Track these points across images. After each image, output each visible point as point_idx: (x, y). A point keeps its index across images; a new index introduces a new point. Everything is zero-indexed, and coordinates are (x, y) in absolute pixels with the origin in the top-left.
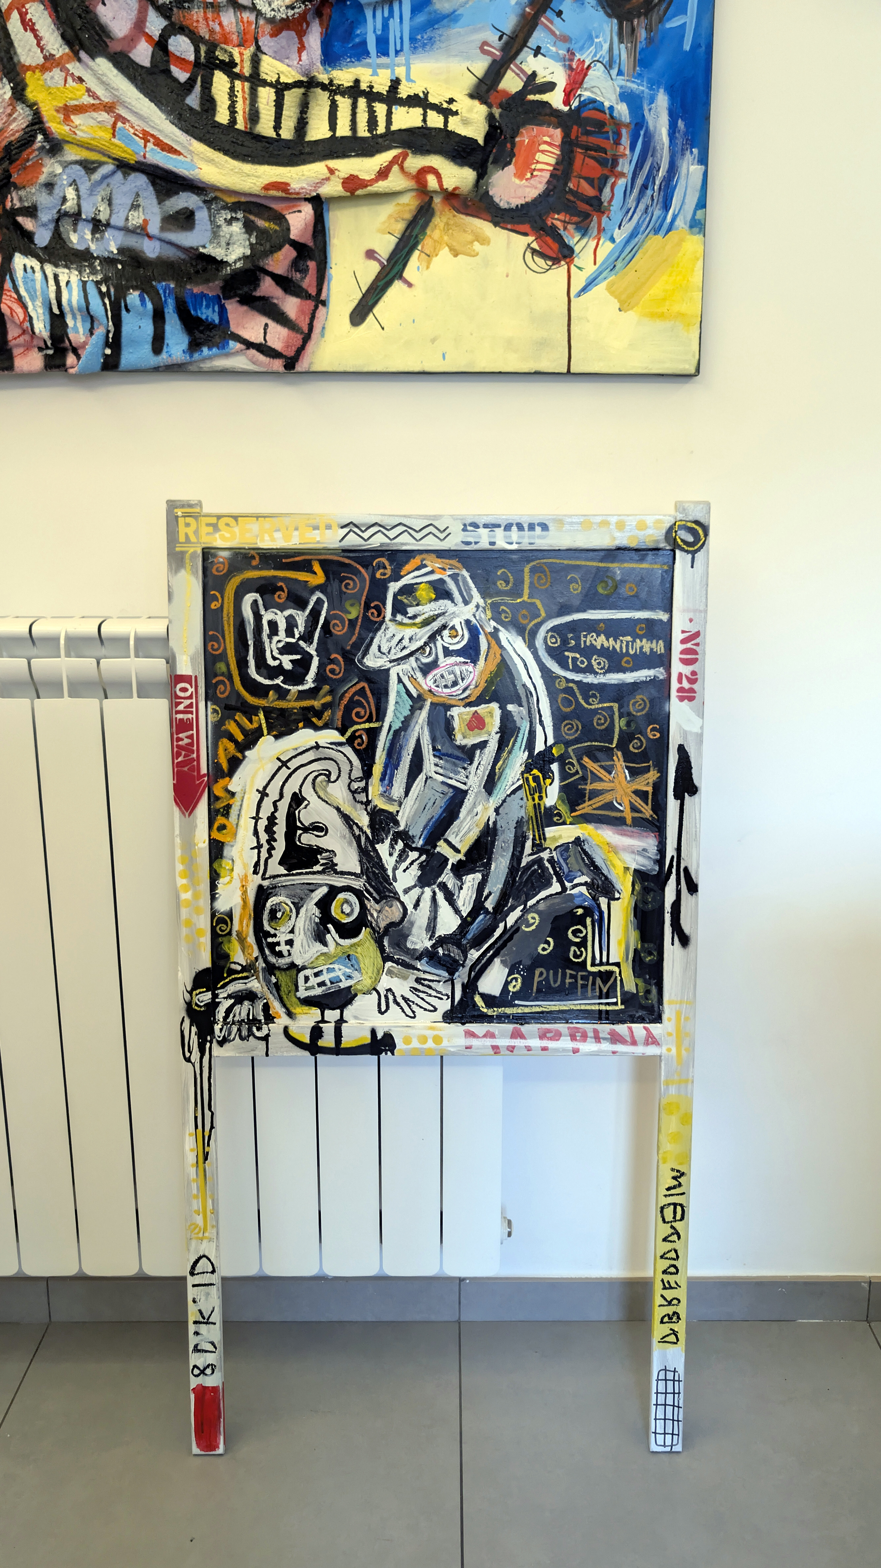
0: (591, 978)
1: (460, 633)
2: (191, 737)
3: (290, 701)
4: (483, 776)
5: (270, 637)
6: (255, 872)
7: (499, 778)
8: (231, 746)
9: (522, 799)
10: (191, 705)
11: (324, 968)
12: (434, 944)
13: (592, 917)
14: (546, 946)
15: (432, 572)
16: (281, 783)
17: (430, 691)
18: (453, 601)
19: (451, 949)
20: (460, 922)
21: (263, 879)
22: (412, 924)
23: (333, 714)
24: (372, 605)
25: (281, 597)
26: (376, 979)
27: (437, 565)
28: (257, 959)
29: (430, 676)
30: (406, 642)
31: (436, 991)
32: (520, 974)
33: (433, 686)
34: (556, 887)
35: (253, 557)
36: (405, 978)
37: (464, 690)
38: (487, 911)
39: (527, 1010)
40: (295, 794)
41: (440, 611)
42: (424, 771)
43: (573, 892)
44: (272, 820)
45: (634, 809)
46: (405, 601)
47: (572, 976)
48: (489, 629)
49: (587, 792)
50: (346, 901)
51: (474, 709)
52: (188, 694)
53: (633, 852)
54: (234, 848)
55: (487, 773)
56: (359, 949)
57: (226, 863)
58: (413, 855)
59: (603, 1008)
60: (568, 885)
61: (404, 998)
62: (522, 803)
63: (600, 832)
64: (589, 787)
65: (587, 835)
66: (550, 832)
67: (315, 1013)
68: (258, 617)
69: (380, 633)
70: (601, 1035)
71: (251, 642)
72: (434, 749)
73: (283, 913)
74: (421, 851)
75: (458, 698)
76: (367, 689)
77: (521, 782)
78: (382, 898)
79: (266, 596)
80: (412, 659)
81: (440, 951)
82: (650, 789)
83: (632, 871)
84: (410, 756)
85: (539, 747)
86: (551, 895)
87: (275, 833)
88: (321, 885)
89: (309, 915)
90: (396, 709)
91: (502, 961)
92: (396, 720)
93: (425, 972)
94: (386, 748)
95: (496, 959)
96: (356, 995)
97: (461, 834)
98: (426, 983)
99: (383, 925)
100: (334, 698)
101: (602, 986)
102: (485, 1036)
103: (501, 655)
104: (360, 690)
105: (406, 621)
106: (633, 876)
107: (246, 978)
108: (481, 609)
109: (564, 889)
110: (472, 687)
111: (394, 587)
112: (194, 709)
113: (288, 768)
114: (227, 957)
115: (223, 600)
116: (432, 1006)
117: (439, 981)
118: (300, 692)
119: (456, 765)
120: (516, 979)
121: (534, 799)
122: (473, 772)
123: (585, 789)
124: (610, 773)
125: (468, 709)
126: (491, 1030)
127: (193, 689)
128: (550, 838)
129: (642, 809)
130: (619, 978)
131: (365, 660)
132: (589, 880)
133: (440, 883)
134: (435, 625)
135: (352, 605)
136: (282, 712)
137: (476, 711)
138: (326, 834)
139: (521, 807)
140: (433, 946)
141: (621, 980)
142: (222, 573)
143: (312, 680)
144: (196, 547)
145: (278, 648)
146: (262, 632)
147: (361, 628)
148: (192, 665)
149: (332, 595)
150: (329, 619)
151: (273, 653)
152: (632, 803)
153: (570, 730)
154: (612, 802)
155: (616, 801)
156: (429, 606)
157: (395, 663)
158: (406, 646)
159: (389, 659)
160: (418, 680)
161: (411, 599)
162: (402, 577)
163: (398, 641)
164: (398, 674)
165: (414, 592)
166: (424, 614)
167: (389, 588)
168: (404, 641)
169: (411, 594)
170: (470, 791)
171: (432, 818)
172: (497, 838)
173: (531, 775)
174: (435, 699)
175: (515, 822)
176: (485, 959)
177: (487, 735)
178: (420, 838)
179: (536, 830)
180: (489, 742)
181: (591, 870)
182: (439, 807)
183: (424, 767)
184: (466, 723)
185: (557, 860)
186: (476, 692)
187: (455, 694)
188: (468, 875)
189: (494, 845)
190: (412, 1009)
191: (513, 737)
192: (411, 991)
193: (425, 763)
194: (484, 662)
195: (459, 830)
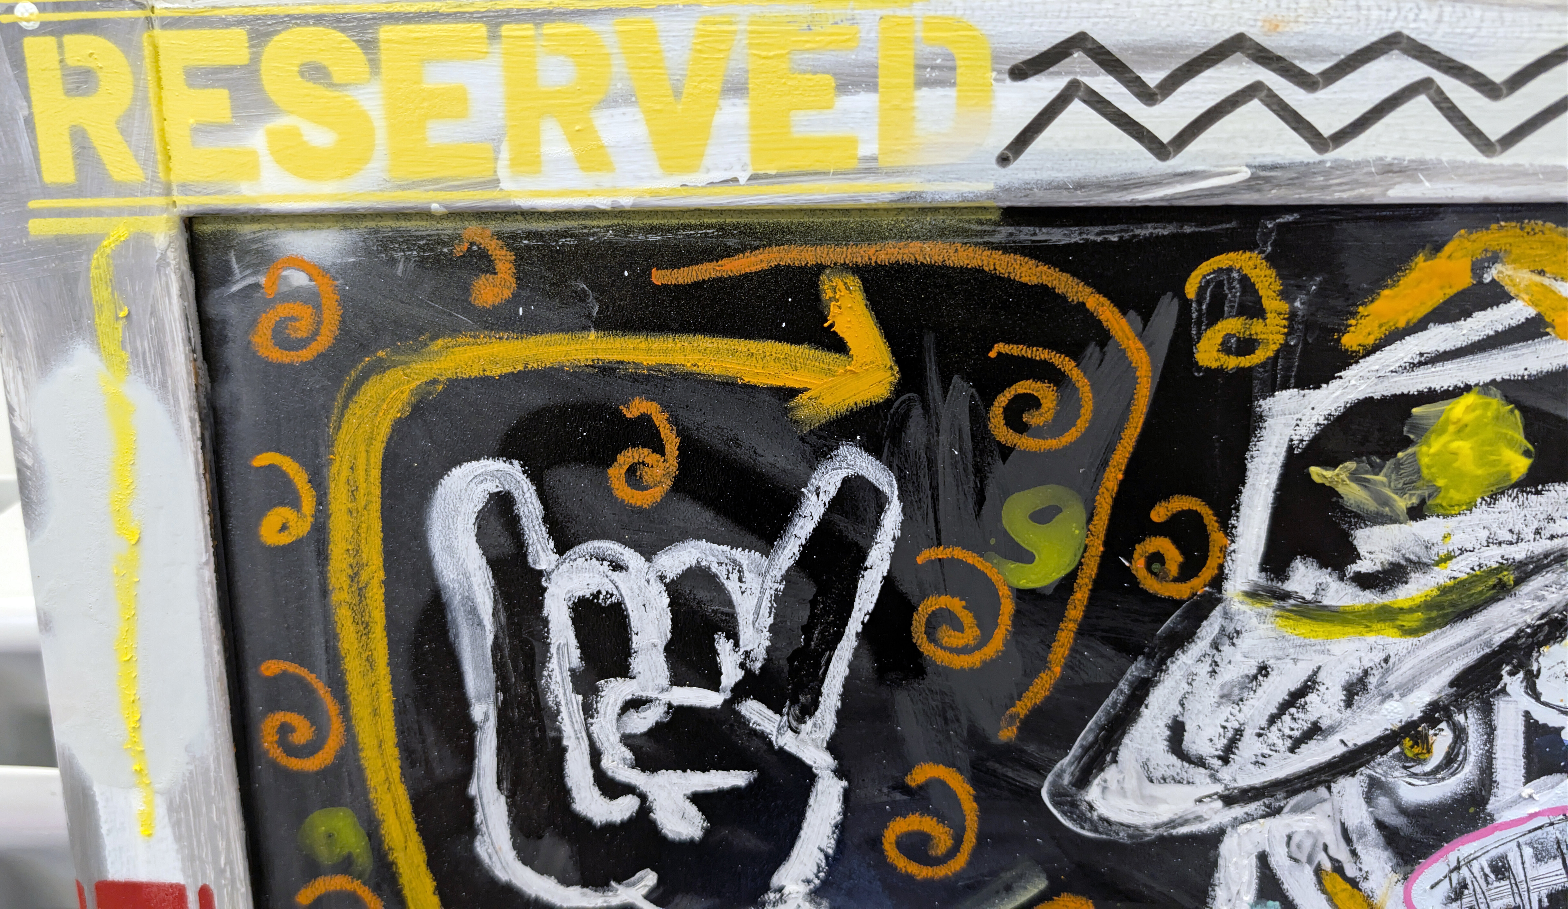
5: (586, 686)
15: (1530, 330)
24: (1159, 514)
25: (642, 477)
29: (1434, 869)
30: (1323, 704)
35: (480, 262)
41: (1542, 546)
46: (1351, 491)
68: (519, 584)
71: (483, 713)
80: (1350, 786)
105: (1345, 596)
111: (1296, 415)
115: (322, 499)
131: (1093, 794)
135: (1043, 516)
142: (306, 355)
143: (804, 889)
144: (143, 211)
145: (628, 740)
146: (545, 659)
147: (1084, 631)
148: (178, 838)
149: (931, 463)
150: (907, 586)
151: (606, 763)
156: (1482, 515)
157: (1253, 807)
158: (1324, 724)
159: (1219, 788)
160: (1364, 885)
161: (1380, 478)
162: (1348, 359)
163: (1282, 695)
164: (1263, 858)
165: (1407, 443)
166: (1449, 557)
167: (1261, 418)
168: (1311, 698)
169: (1387, 453)
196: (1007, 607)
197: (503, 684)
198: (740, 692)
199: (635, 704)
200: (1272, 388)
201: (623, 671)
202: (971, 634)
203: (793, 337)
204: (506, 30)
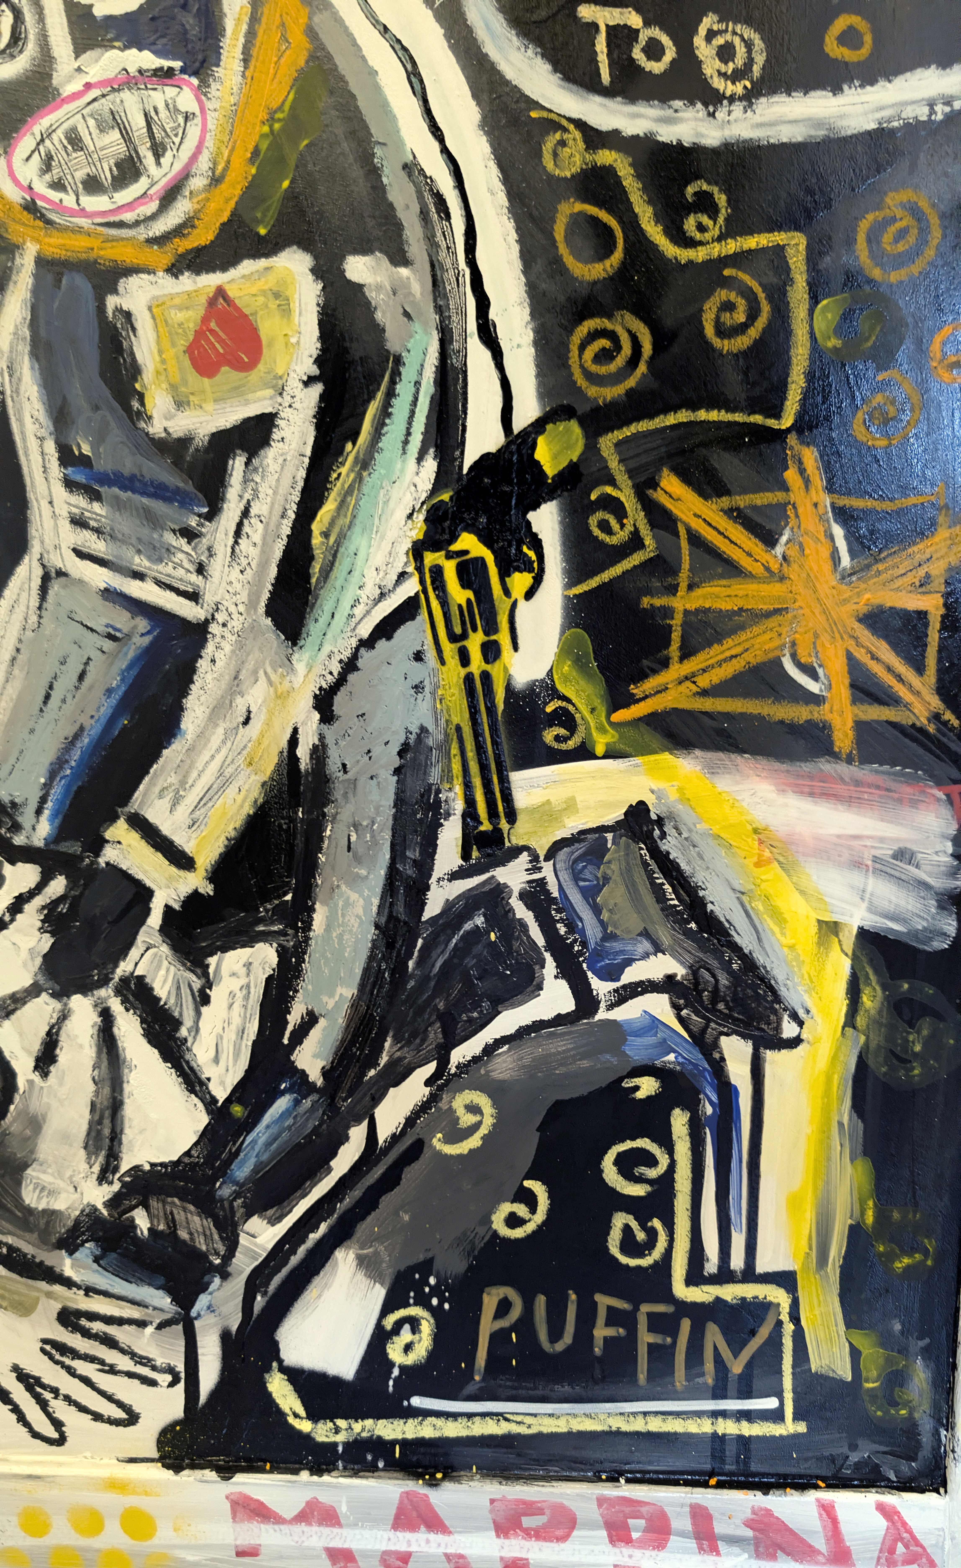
0: (686, 1325)
4: (263, 565)
7: (326, 572)
9: (418, 657)
12: (117, 1196)
13: (692, 1105)
14: (521, 1210)
17: (31, 207)
19: (180, 1216)
20: (203, 1119)
22: (36, 1124)
29: (25, 142)
31: (133, 1355)
32: (427, 1306)
33: (41, 187)
36: (24, 1309)
37: (169, 197)
38: (301, 1084)
39: (452, 1430)
42: (35, 548)
43: (622, 1013)
45: (864, 688)
47: (614, 1317)
49: (677, 622)
51: (211, 281)
53: (857, 864)
55: (277, 554)
59: (728, 1427)
60: (601, 988)
62: (418, 672)
63: (725, 784)
64: (682, 602)
65: (673, 795)
70: (719, 1528)
72: (67, 456)
75: (142, 233)
77: (411, 587)
81: (142, 1221)
82: (931, 604)
83: (849, 938)
85: (482, 437)
86: (538, 1026)
91: (361, 1261)
93: (89, 1290)
95: (340, 1254)
97: (191, 798)
98: (97, 1327)
101: (726, 1352)
102: (303, 1517)
103: (310, 30)
106: (855, 958)
110: (197, 183)
116: (120, 1404)
117: (141, 1324)
119: (153, 521)
120: (414, 1323)
121: (464, 658)
122: (223, 548)
123: (668, 612)
124: (770, 540)
125: (187, 282)
126: (325, 1498)
128: (532, 811)
129: (901, 691)
130: (790, 1327)
132: (680, 971)
133: (125, 981)
137: (220, 292)
139: (418, 688)
140: (113, 1203)
141: (800, 1334)
152: (853, 664)
153: (604, 356)
154: (777, 663)
155: (794, 657)
170: (214, 628)
171: (77, 736)
172: (329, 810)
173: (449, 556)
174: (52, 241)
175: (395, 748)
176: (302, 1251)
177: (270, 392)
178: (39, 812)
179: (477, 782)
180: (279, 422)
181: (688, 933)
182: (99, 692)
183: (33, 532)
184: (183, 343)
185: (555, 894)
186: (212, 205)
187: (129, 217)
188: (225, 949)
189: (321, 839)
190: (49, 1415)
191: (371, 397)
192: (43, 1350)
193: (34, 514)
194: (238, 66)
195: (183, 783)
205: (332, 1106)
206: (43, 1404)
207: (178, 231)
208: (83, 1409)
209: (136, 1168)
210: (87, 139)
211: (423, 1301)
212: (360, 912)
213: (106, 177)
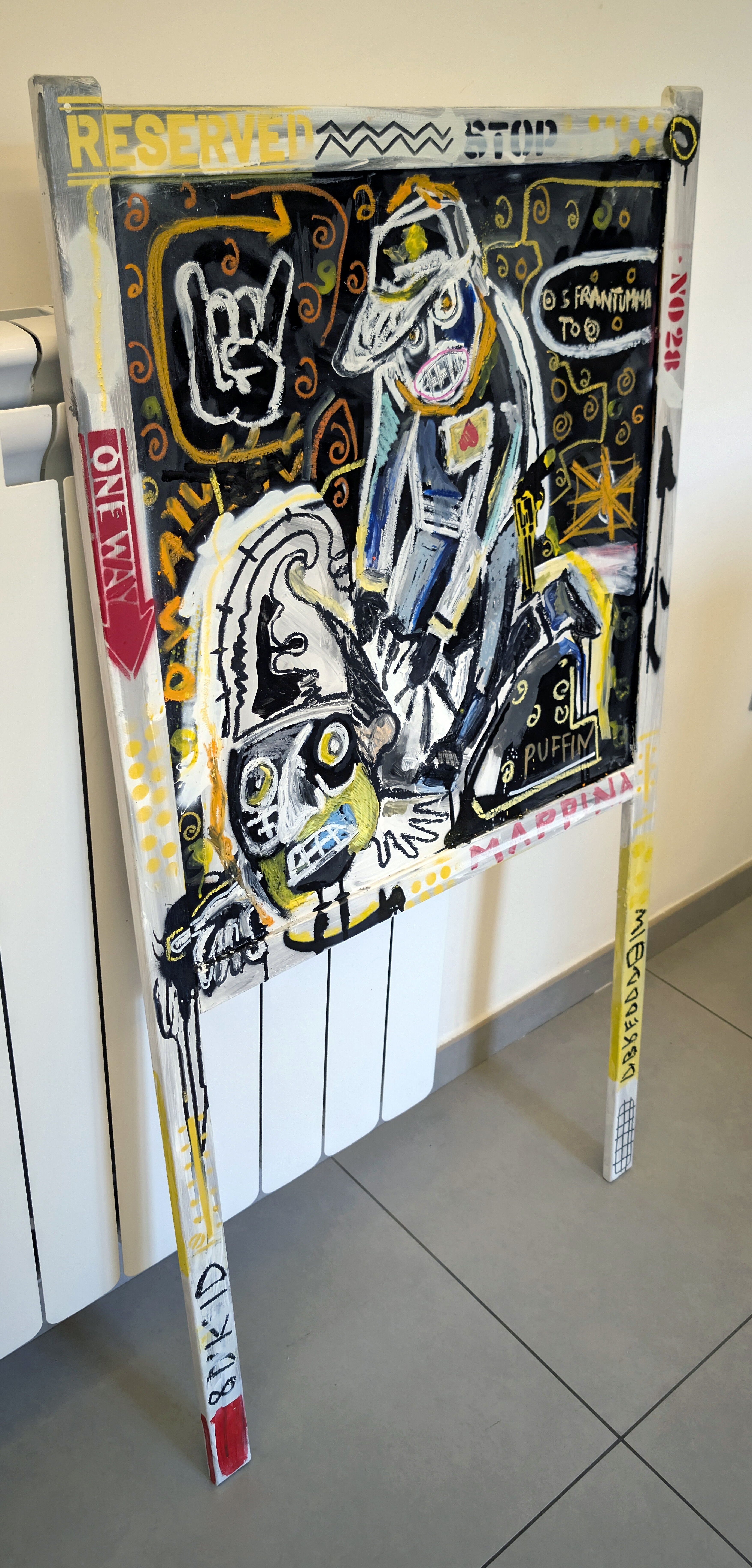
0: (573, 737)
1: (454, 302)
2: (124, 541)
3: (250, 448)
4: (475, 514)
5: (218, 341)
6: (225, 734)
7: (490, 513)
8: (176, 542)
9: (513, 535)
10: (118, 485)
11: (315, 835)
12: (429, 756)
13: (574, 664)
14: (534, 716)
15: (423, 206)
16: (247, 587)
17: (420, 398)
18: (447, 253)
19: (446, 756)
20: (452, 718)
21: (236, 740)
22: (405, 739)
23: (306, 458)
24: (352, 267)
25: (230, 265)
26: (373, 825)
27: (431, 194)
28: (236, 856)
29: (420, 375)
30: (392, 325)
31: (435, 814)
33: (423, 391)
34: (543, 640)
35: (187, 193)
36: (402, 811)
37: (456, 390)
38: (479, 695)
39: (520, 799)
40: (265, 598)
41: (432, 269)
42: (413, 523)
43: (558, 640)
44: (239, 647)
45: (618, 519)
46: (392, 256)
47: (556, 742)
48: (485, 293)
49: (575, 508)
50: (335, 736)
51: (467, 417)
52: (112, 465)
53: (614, 574)
54: (195, 707)
55: (479, 509)
56: (352, 795)
57: (187, 733)
58: (404, 646)
59: (584, 767)
60: (554, 634)
61: (405, 837)
62: (513, 540)
63: (585, 557)
64: (576, 502)
65: (573, 564)
66: (540, 571)
67: (312, 898)
68: (199, 306)
69: (361, 314)
70: (587, 798)
71: (191, 354)
72: (425, 487)
73: (263, 779)
74: (411, 638)
75: (449, 403)
76: (347, 410)
77: (513, 512)
78: (372, 718)
79: (210, 266)
80: (399, 351)
81: (436, 762)
82: (631, 490)
83: (611, 598)
84: (398, 505)
85: (532, 458)
86: (538, 652)
87: (244, 665)
88: (303, 725)
89: (293, 771)
90: (381, 435)
91: (494, 751)
92: (382, 453)
93: (421, 795)
94: (371, 499)
95: (489, 751)
96: (354, 855)
97: (452, 602)
98: (425, 808)
99: (375, 752)
100: (306, 432)
101: (582, 743)
102: (488, 847)
103: (496, 330)
104: (338, 412)
105: (393, 289)
106: (613, 603)
107: (226, 888)
108: (477, 261)
109: (550, 639)
110: (465, 384)
111: (379, 233)
112: (125, 491)
113: (254, 560)
114: (200, 869)
115: (145, 280)
116: (432, 834)
117: (436, 801)
118: (263, 429)
119: (447, 505)
120: (508, 767)
121: (524, 533)
122: (464, 511)
123: (573, 506)
124: (596, 478)
125: (459, 418)
126: (493, 837)
127: (120, 455)
128: (538, 579)
129: (624, 518)
130: (597, 727)
131: (343, 362)
132: (573, 621)
133: (432, 675)
134: (427, 292)
135: (326, 270)
136: (241, 467)
138: (305, 649)
139: (513, 546)
140: (427, 760)
141: (599, 729)
142: (140, 228)
143: (277, 407)
144: (102, 177)
145: (230, 359)
146: (207, 332)
147: (337, 308)
148: (114, 411)
149: (300, 254)
150: (296, 297)
151: (224, 369)
152: (615, 512)
153: (561, 427)
154: (597, 516)
155: (601, 513)
156: (419, 261)
157: (380, 361)
158: (393, 331)
159: (371, 356)
160: (405, 384)
161: (398, 252)
162: (388, 216)
163: (383, 323)
164: (383, 378)
165: (402, 241)
166: (414, 275)
167: (372, 235)
168: (389, 323)
169: (399, 244)
170: (461, 540)
171: (422, 589)
172: (489, 595)
173: (523, 499)
174: (424, 410)
175: (506, 568)
176: (479, 754)
177: (480, 453)
178: (410, 621)
179: (526, 573)
180: (482, 463)
181: (575, 608)
182: (430, 570)
183: (413, 517)
184: (458, 440)
185: (544, 606)
186: (468, 391)
187: (446, 398)
188: (459, 654)
189: (486, 606)
190: (412, 847)
191: (505, 450)
192: (410, 824)
193: (414, 510)
194: (477, 343)
195: (451, 597)
196: (320, 301)
197: (196, 344)
198: (258, 338)
199: (231, 346)
200: (373, 225)
201: (227, 334)
202: (312, 310)
203: (266, 215)
204: (200, 117)
205: (487, 699)
206: (410, 844)
207: (459, 401)
208: (422, 840)
209: (435, 743)
210: (437, 373)
211: (511, 759)
212: (495, 628)
213: (441, 386)
